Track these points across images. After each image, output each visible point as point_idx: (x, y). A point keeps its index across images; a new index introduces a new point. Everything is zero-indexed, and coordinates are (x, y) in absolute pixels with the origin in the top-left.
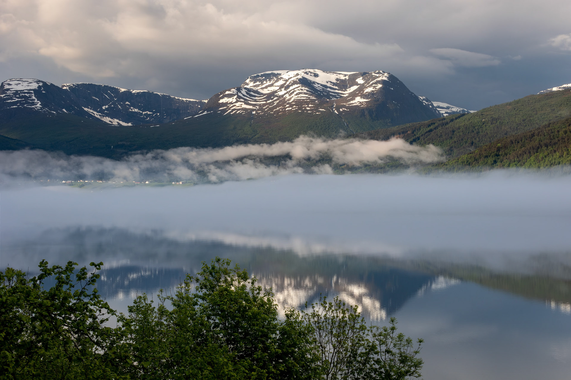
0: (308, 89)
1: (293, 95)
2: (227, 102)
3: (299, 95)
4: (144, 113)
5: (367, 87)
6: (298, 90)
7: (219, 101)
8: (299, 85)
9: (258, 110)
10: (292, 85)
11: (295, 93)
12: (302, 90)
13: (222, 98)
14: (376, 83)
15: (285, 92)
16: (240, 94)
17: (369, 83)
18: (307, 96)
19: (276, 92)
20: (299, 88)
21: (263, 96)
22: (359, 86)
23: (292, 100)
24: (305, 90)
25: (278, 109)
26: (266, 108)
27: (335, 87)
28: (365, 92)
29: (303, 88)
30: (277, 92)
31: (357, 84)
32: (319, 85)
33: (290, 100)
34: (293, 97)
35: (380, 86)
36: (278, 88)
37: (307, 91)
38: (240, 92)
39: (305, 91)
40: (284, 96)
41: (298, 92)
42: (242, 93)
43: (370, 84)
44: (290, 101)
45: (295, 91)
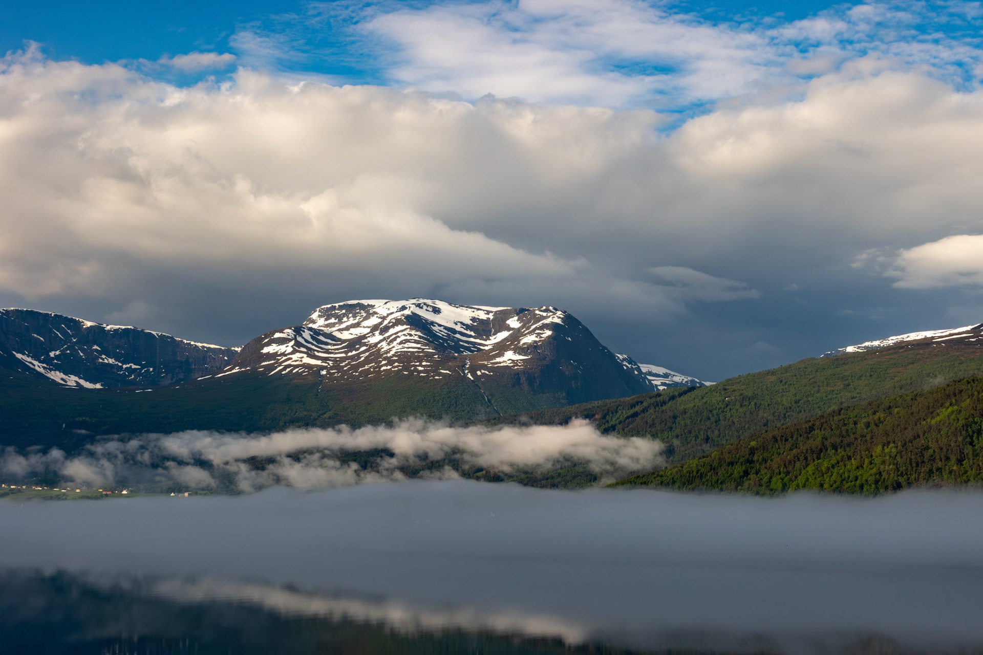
0: (421, 335)
1: (395, 343)
2: (277, 352)
3: (404, 343)
4: (125, 366)
5: (526, 334)
6: (404, 335)
7: (263, 349)
8: (405, 327)
9: (332, 368)
10: (393, 326)
11: (399, 340)
12: (411, 335)
13: (268, 344)
14: (542, 328)
15: (381, 337)
16: (299, 339)
17: (529, 327)
18: (419, 346)
19: (364, 337)
20: (405, 333)
21: (341, 344)
22: (511, 332)
23: (392, 353)
24: (416, 335)
25: (366, 367)
26: (346, 366)
27: (468, 332)
28: (521, 343)
29: (413, 332)
30: (366, 338)
31: (508, 328)
32: (441, 328)
33: (389, 352)
34: (394, 347)
35: (548, 333)
36: (369, 330)
37: (420, 337)
38: (301, 336)
39: (416, 338)
40: (379, 346)
41: (403, 338)
42: (303, 338)
43: (531, 329)
44: (389, 355)
45: (399, 337)
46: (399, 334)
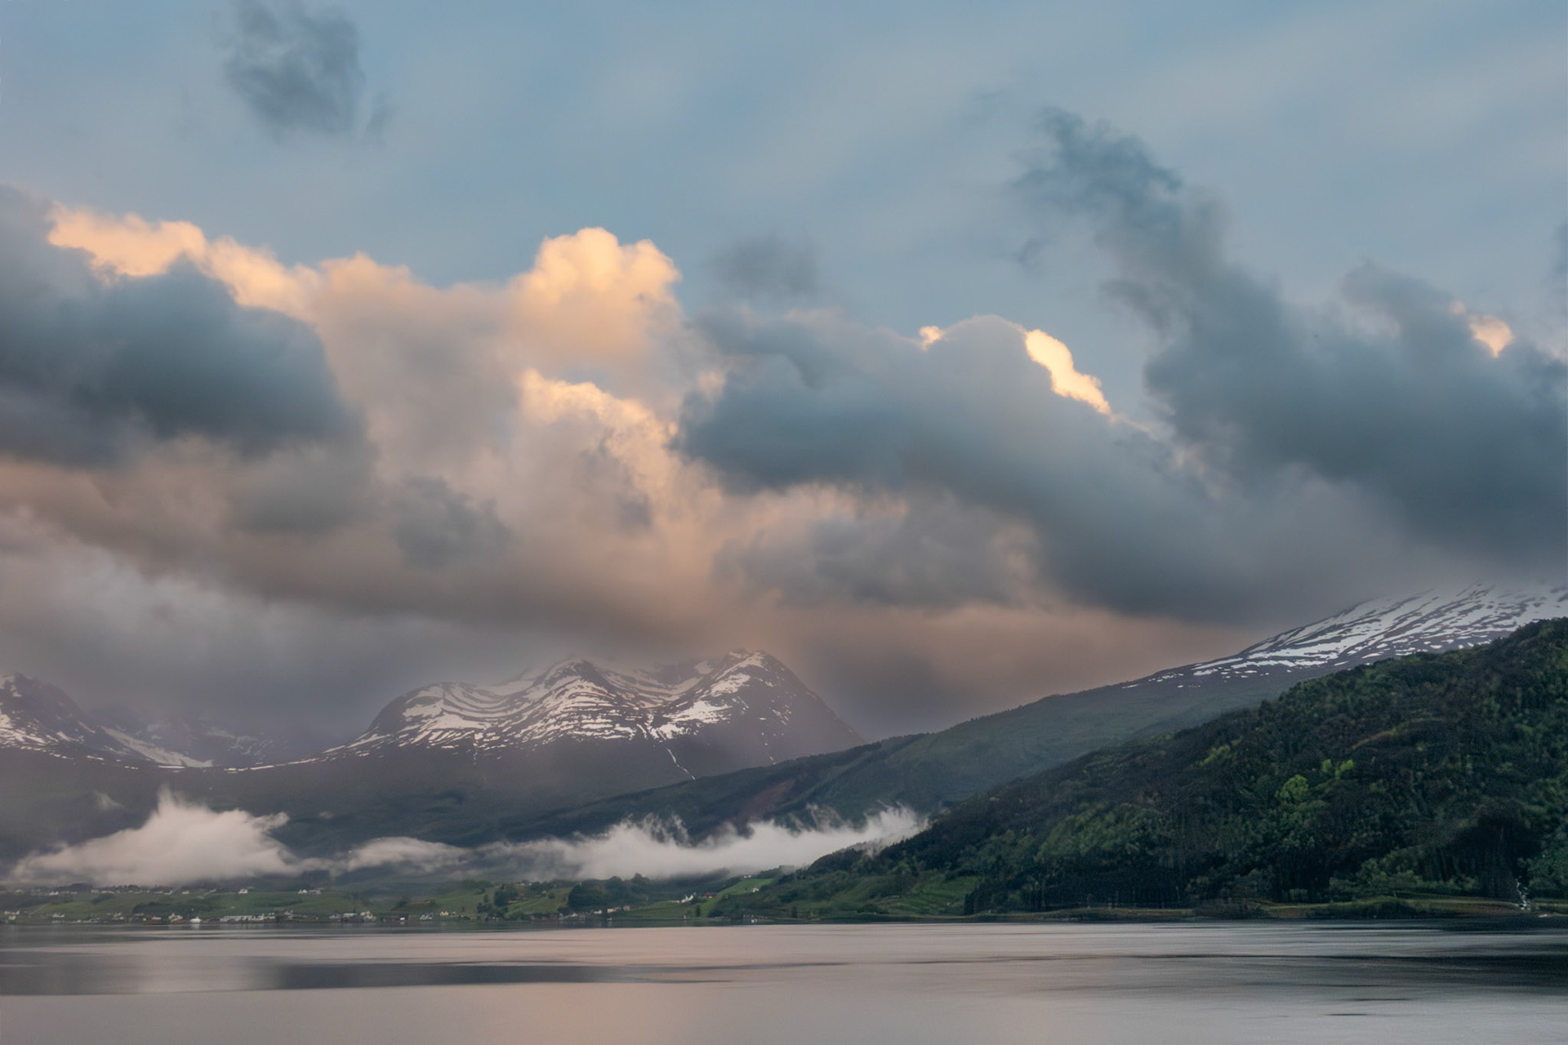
0: (595, 686)
1: (563, 698)
2: (421, 716)
3: (574, 697)
4: (239, 739)
5: (718, 681)
6: (574, 687)
7: (405, 711)
8: (574, 678)
9: (489, 730)
10: (560, 678)
11: (567, 694)
12: (582, 687)
13: (411, 706)
14: (735, 673)
15: (547, 691)
16: (449, 697)
17: (722, 673)
18: (592, 699)
19: (524, 693)
20: (574, 684)
21: (498, 702)
22: (701, 679)
23: (561, 709)
24: (588, 687)
25: (530, 728)
26: (506, 726)
27: (651, 681)
28: (713, 691)
29: (585, 684)
30: (527, 694)
31: (698, 675)
32: (619, 678)
33: (556, 709)
34: (562, 702)
35: (745, 678)
36: (531, 683)
37: (594, 689)
38: (451, 693)
39: (589, 691)
40: (544, 701)
41: (572, 691)
42: (453, 696)
43: (723, 675)
44: (556, 712)
45: (567, 690)
46: (568, 687)
